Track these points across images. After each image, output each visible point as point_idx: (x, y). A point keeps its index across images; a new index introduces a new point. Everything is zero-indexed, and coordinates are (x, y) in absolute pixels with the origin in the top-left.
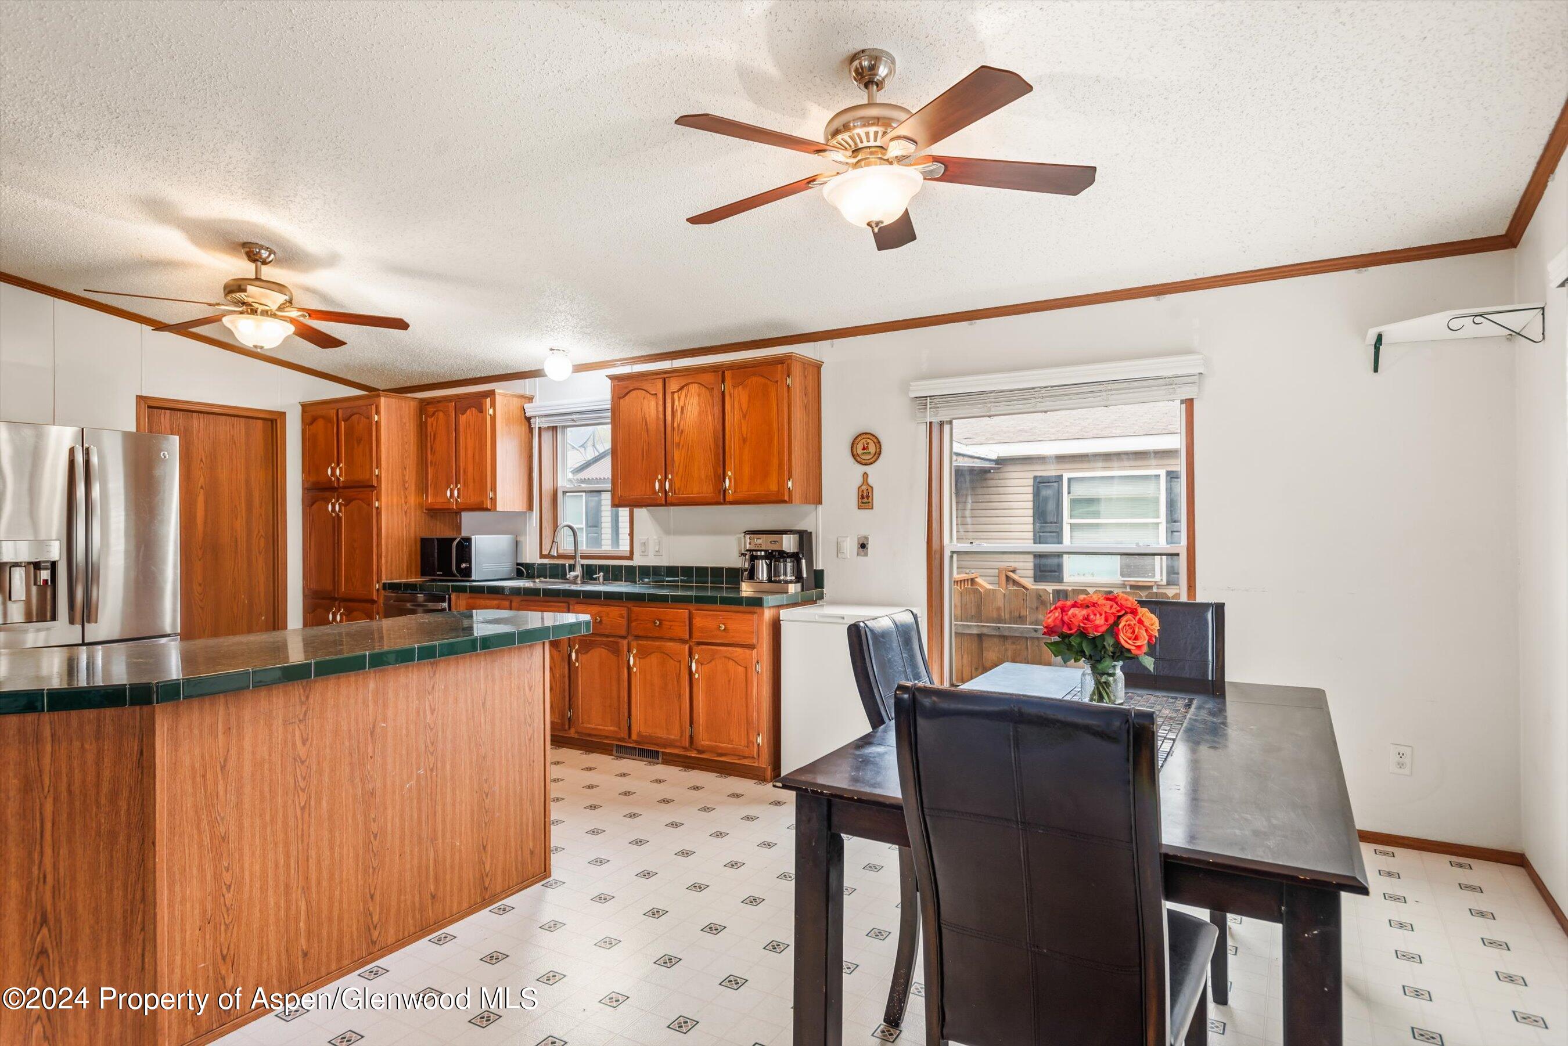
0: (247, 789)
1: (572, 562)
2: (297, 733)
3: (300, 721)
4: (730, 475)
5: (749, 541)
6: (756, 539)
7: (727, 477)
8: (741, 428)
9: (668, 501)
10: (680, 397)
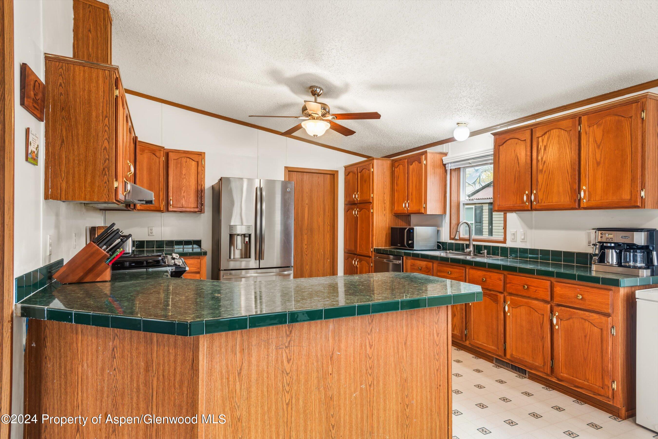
0: (254, 389)
1: (468, 243)
2: (284, 355)
3: (286, 347)
4: (585, 189)
5: (601, 236)
6: (607, 235)
7: (582, 191)
8: (595, 155)
9: (533, 208)
10: (544, 140)
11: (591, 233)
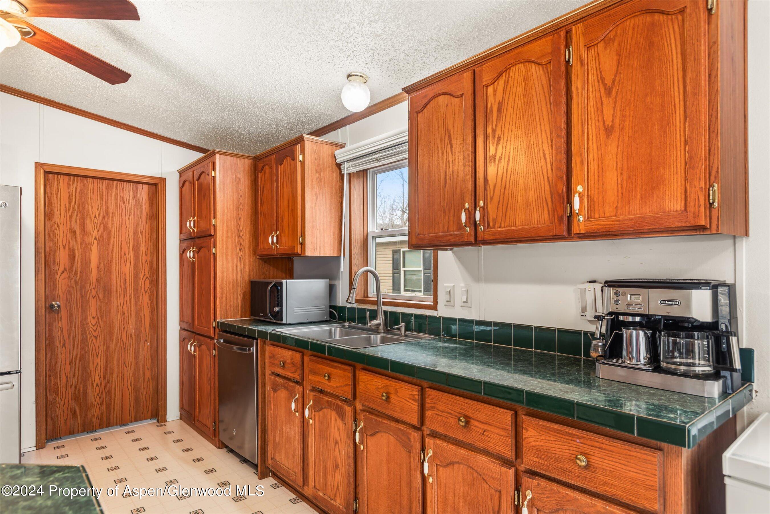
1: (373, 308)
4: (581, 190)
5: (616, 298)
6: (629, 296)
7: (577, 195)
8: (603, 111)
9: (479, 238)
10: (496, 90)
11: (587, 290)
